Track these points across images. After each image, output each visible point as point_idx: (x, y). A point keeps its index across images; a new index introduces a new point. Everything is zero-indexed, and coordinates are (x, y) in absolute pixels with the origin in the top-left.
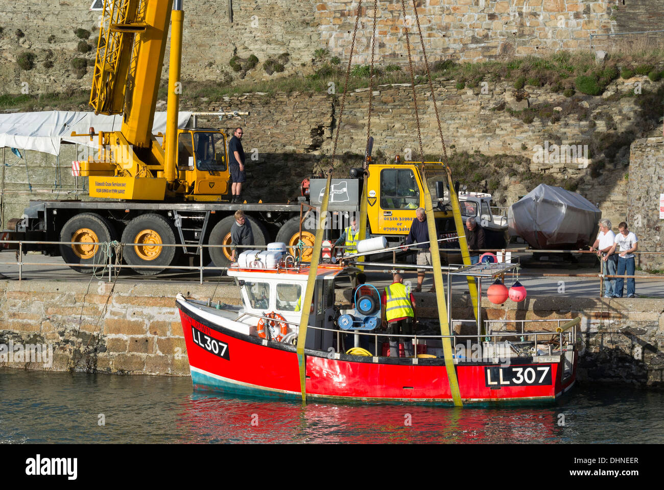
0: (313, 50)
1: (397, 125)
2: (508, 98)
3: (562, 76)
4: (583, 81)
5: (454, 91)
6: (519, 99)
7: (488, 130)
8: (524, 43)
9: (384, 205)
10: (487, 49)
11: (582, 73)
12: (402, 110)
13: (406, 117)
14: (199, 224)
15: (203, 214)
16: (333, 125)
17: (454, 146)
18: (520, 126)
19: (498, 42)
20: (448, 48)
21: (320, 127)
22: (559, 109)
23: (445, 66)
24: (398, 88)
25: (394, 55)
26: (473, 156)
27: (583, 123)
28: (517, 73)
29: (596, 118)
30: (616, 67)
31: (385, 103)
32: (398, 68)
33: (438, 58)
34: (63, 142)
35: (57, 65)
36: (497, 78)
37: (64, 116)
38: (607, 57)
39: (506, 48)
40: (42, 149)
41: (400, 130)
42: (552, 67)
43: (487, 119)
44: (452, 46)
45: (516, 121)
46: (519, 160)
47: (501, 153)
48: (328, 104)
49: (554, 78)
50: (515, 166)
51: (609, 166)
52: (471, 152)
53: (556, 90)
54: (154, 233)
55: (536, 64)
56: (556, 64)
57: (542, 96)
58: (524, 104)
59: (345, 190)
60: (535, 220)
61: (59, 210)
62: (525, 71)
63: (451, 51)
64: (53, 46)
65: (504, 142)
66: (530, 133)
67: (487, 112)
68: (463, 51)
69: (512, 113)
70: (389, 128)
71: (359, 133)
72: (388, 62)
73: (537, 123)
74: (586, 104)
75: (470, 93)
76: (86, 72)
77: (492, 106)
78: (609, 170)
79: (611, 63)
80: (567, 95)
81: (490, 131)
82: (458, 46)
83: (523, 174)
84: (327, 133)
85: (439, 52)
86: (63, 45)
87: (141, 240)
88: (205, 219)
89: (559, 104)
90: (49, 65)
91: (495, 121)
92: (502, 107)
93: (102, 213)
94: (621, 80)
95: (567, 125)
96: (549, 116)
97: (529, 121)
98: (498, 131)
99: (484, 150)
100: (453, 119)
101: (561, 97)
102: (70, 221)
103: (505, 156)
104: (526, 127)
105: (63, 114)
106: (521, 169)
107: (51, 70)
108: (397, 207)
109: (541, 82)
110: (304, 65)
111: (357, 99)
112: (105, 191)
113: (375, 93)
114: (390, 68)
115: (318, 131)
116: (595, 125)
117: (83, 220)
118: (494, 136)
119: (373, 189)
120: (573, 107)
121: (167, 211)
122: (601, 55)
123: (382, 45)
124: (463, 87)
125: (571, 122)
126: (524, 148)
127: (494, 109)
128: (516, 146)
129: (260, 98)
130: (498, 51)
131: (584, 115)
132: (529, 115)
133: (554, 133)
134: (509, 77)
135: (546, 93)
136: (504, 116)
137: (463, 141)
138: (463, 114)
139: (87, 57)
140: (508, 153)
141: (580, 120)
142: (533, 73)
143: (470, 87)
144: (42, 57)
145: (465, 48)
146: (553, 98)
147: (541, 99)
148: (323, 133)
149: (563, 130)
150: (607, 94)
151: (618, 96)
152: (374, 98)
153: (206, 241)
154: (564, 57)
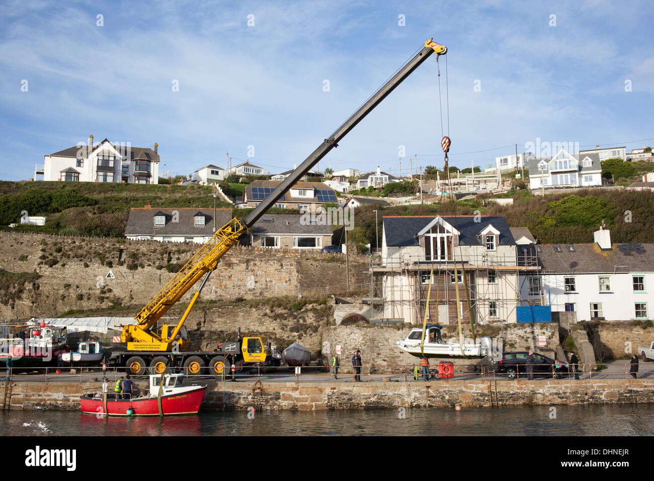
0: (191, 294)
1: (228, 322)
2: (268, 311)
3: (287, 304)
4: (295, 305)
5: (248, 309)
6: (272, 312)
7: (261, 323)
8: (267, 292)
9: (249, 352)
10: (254, 293)
11: (294, 303)
12: (230, 316)
13: (231, 318)
14: (180, 359)
15: (182, 356)
16: (205, 322)
17: (248, 329)
18: (272, 321)
19: (258, 291)
20: (240, 293)
21: (200, 322)
22: (286, 315)
23: (240, 300)
24: (228, 308)
25: (221, 296)
26: (255, 332)
27: (295, 320)
28: (271, 303)
29: (299, 318)
30: (305, 300)
31: (224, 314)
32: (222, 301)
33: (237, 297)
34: (109, 329)
35: (92, 299)
36: (264, 304)
37: (108, 319)
38: (302, 297)
39: (261, 293)
40: (100, 331)
41: (229, 323)
42: (283, 300)
43: (260, 319)
44: (242, 292)
45: (271, 320)
46: (272, 333)
47: (266, 331)
48: (203, 314)
49: (284, 304)
50: (271, 336)
51: (304, 335)
52: (255, 331)
53: (285, 309)
54: (163, 363)
55: (278, 299)
56: (284, 299)
57: (280, 311)
58: (274, 314)
59: (235, 346)
60: (294, 355)
61: (125, 355)
62: (274, 302)
63: (241, 294)
64: (90, 292)
65: (267, 327)
66: (276, 324)
67: (261, 317)
68: (245, 294)
69: (269, 317)
70: (225, 322)
71: (214, 324)
72: (219, 298)
73: (278, 320)
74: (295, 313)
75: (254, 310)
76: (103, 301)
77: (262, 314)
78: (305, 337)
79: (304, 299)
80: (289, 310)
81: (262, 323)
82: (244, 292)
83: (274, 338)
84: (202, 325)
85: (237, 294)
86: (95, 291)
87: (158, 366)
88: (183, 357)
89: (286, 314)
90: (89, 299)
91: (263, 320)
92: (266, 315)
93: (142, 356)
94: (307, 305)
95: (289, 321)
96: (282, 318)
97: (276, 320)
98: (264, 323)
99: (260, 330)
100: (248, 319)
101: (286, 311)
102: (130, 359)
103: (267, 332)
104: (274, 321)
105: (107, 318)
106: (273, 337)
107: (89, 301)
108: (253, 352)
109: (279, 306)
110: (187, 299)
111: (213, 312)
112: (143, 348)
113: (220, 310)
114: (219, 300)
115: (199, 324)
116: (299, 321)
117: (135, 359)
118: (263, 325)
119: (245, 346)
120: (291, 315)
121: (168, 355)
122: (300, 296)
123: (216, 292)
124: (251, 308)
125: (290, 320)
126: (274, 329)
127: (263, 315)
128: (271, 329)
129: (177, 312)
130: (258, 294)
131: (295, 317)
132: (276, 317)
133: (285, 324)
134: (268, 304)
135: (281, 309)
136: (267, 318)
137: (252, 327)
138: (252, 317)
139: (104, 296)
140: (268, 331)
141: (294, 319)
142: (276, 303)
143: (254, 307)
144: (86, 296)
145: (246, 293)
146: (284, 311)
147: (280, 312)
148: (201, 324)
149: (287, 323)
150: (302, 310)
151: (307, 311)
152: (219, 312)
153: (183, 366)
154: (286, 297)
